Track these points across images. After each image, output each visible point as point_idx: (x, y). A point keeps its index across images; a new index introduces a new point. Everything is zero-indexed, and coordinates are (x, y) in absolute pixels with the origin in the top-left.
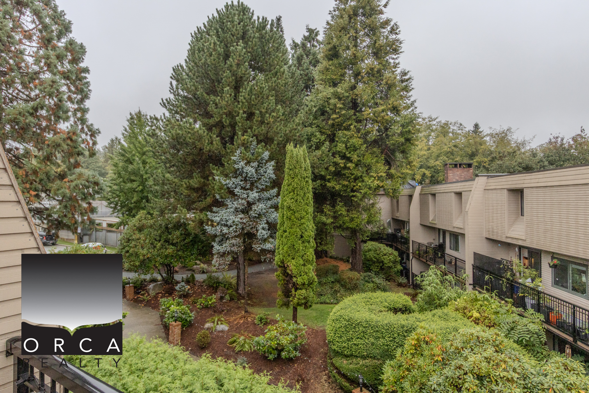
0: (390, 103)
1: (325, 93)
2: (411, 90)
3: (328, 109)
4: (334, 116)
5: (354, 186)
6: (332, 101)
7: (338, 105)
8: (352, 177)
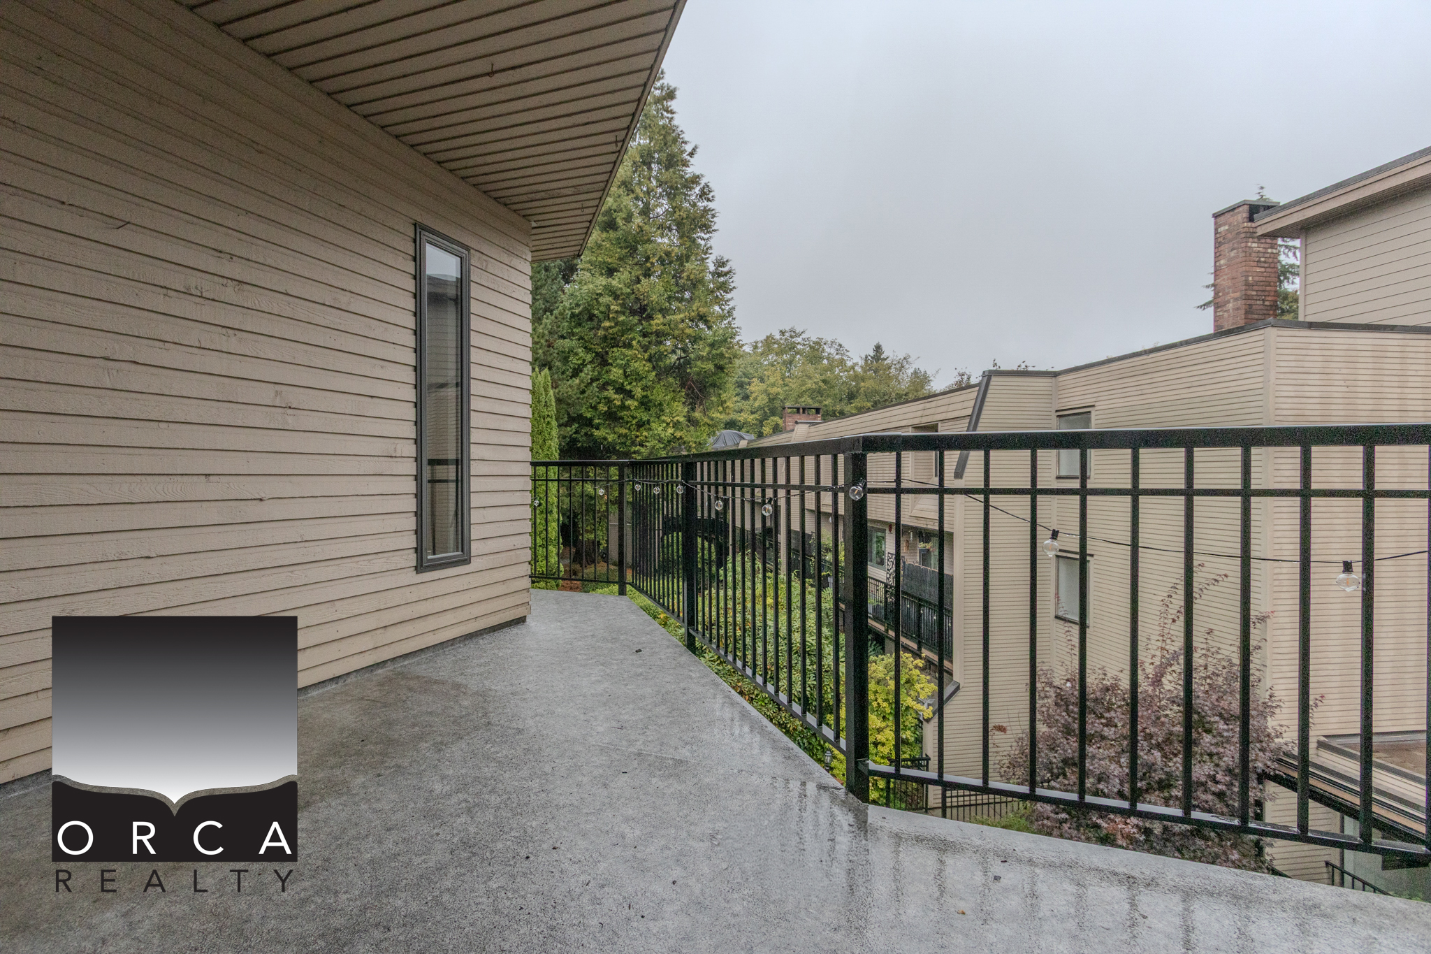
0: (694, 308)
1: (591, 286)
2: (731, 290)
3: (596, 312)
4: (607, 324)
5: (637, 437)
6: (605, 299)
7: (612, 307)
8: (634, 422)
